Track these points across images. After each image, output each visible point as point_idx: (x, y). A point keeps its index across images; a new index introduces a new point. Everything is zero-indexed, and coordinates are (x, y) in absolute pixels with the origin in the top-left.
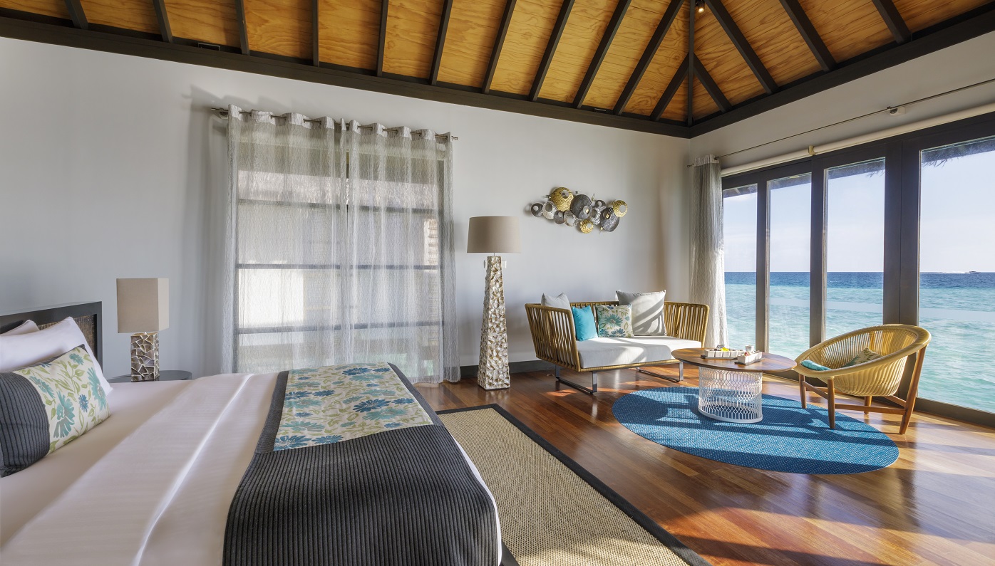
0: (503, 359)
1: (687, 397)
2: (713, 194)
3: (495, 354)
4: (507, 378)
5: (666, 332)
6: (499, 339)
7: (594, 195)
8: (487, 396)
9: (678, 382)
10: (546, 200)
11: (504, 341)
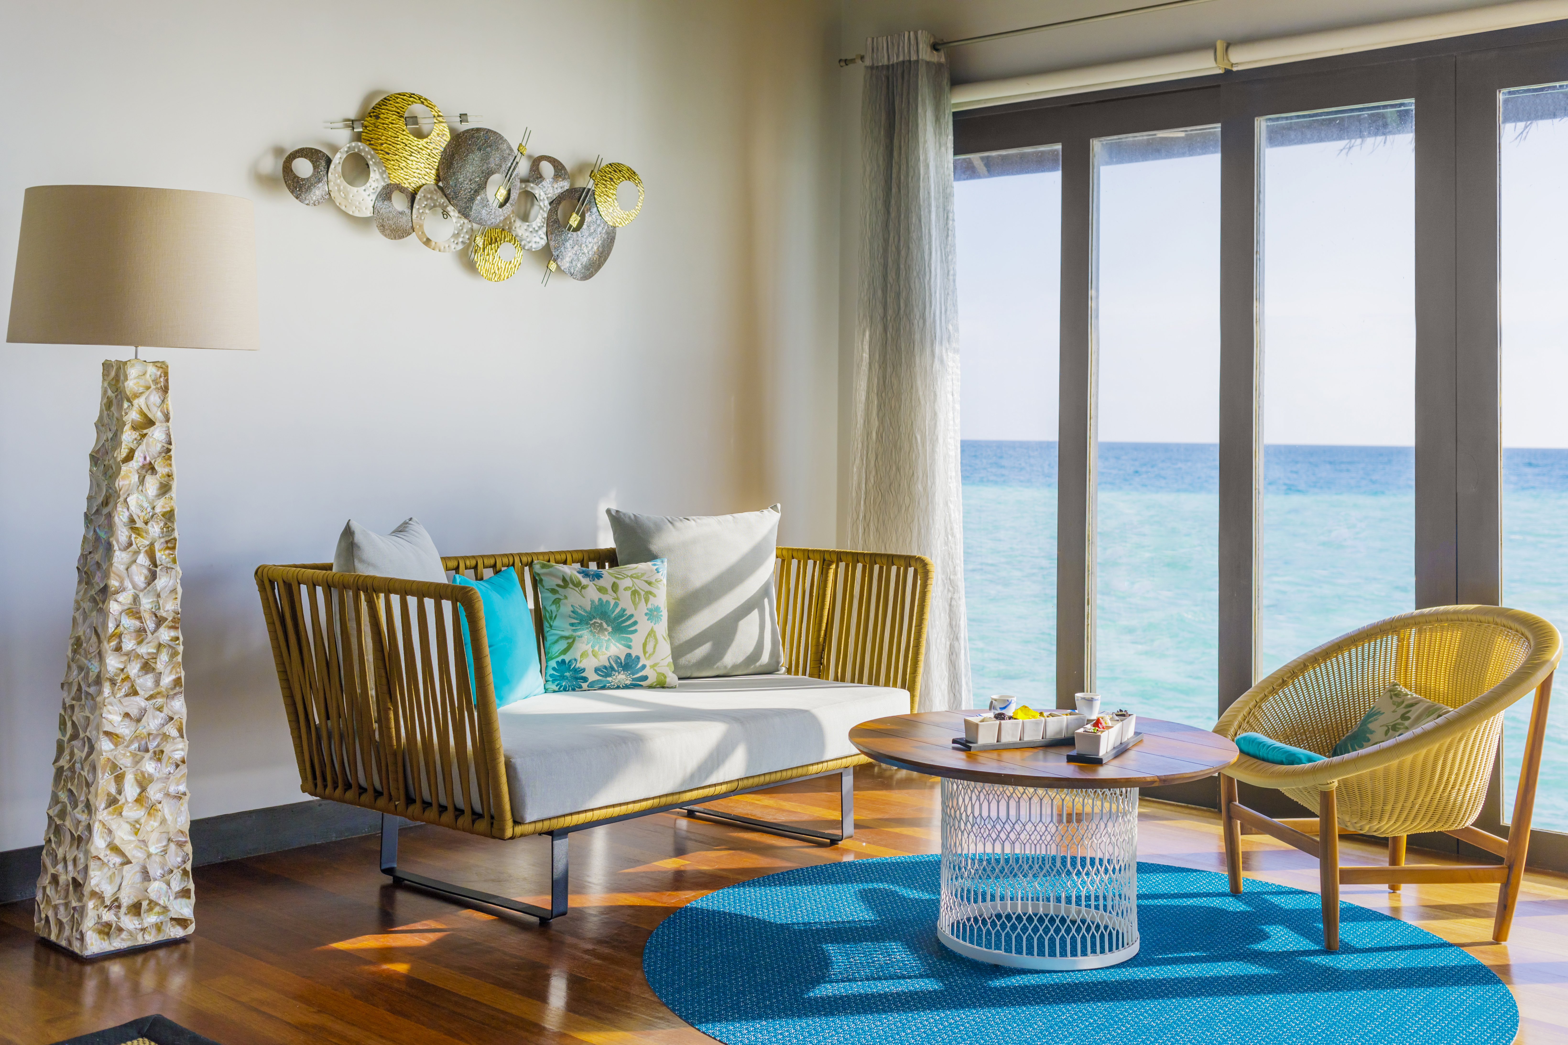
0: (167, 809)
1: (866, 897)
2: (927, 166)
3: (131, 790)
4: (184, 893)
5: (783, 660)
6: (153, 722)
7: (527, 134)
8: (91, 985)
9: (834, 842)
10: (343, 137)
11: (174, 733)
